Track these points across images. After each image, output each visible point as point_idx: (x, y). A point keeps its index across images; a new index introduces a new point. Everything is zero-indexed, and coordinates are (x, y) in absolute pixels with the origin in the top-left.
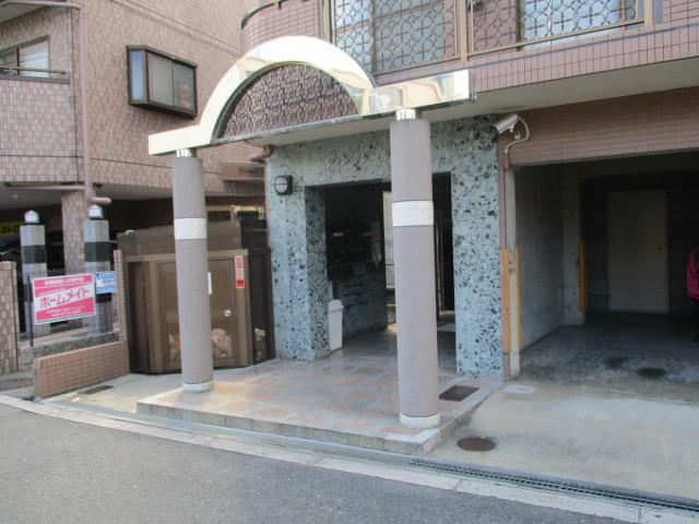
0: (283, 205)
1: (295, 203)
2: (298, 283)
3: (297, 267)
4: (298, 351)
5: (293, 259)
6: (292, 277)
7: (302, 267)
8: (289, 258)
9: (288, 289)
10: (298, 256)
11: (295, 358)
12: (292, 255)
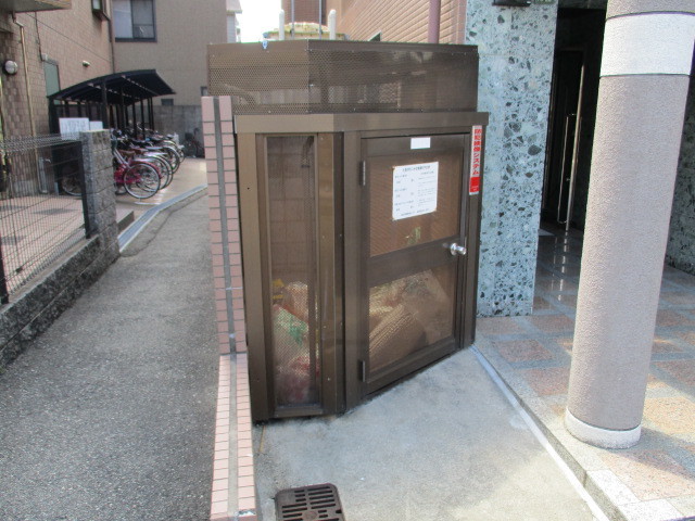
0: (506, 26)
1: (533, 26)
2: (521, 180)
3: (525, 149)
4: (508, 299)
5: (515, 135)
6: (509, 170)
7: (534, 151)
8: (507, 134)
9: (498, 189)
10: (527, 129)
11: (499, 312)
12: (516, 127)
